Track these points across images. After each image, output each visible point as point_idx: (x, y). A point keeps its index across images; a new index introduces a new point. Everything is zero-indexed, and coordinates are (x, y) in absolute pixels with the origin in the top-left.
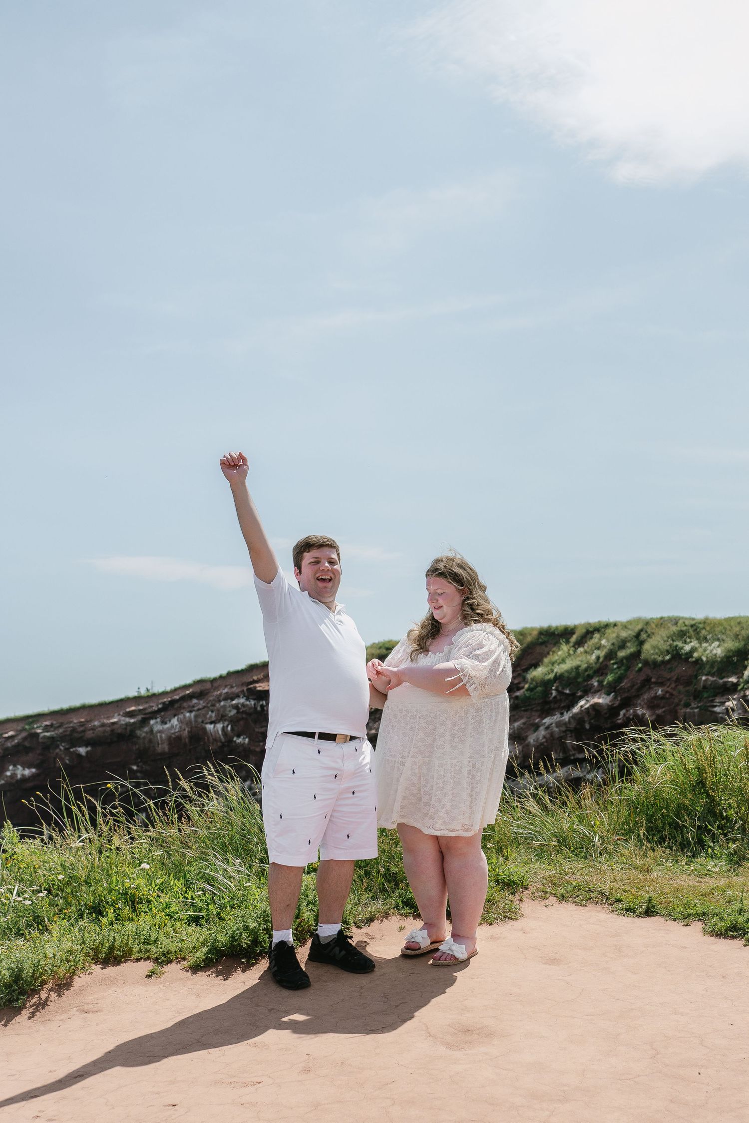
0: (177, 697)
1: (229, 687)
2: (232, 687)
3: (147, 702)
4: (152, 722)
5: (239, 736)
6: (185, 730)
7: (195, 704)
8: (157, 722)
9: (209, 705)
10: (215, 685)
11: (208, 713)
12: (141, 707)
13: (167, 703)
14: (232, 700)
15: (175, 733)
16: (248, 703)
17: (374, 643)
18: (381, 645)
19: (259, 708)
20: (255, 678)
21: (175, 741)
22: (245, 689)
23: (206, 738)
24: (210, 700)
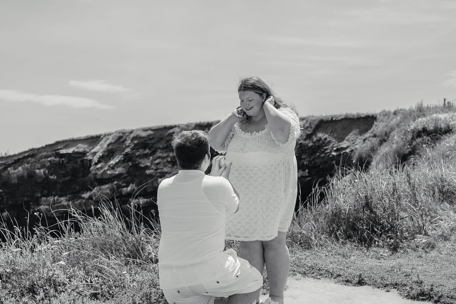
0: (21, 157)
1: (46, 152)
2: (48, 152)
3: (6, 159)
4: (9, 169)
5: (51, 175)
6: (25, 172)
7: (30, 160)
8: (11, 169)
9: (37, 160)
10: (40, 151)
11: (36, 164)
12: (3, 162)
13: (16, 160)
14: (48, 158)
15: (20, 174)
16: (56, 159)
17: (117, 131)
18: (120, 131)
19: (61, 162)
20: (59, 147)
21: (20, 178)
22: (54, 153)
23: (36, 177)
24: (37, 159)
